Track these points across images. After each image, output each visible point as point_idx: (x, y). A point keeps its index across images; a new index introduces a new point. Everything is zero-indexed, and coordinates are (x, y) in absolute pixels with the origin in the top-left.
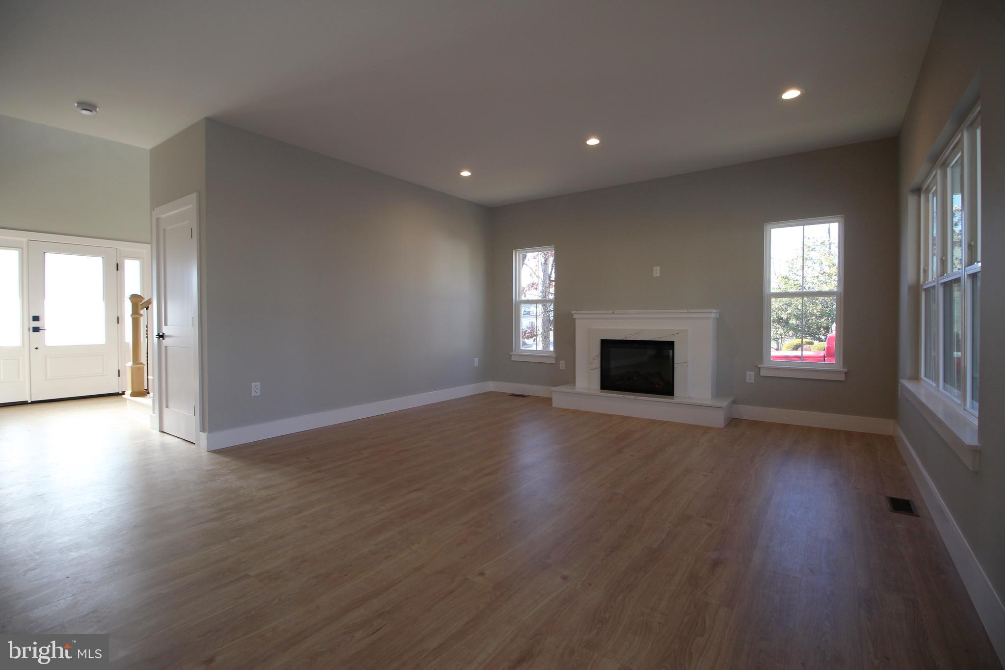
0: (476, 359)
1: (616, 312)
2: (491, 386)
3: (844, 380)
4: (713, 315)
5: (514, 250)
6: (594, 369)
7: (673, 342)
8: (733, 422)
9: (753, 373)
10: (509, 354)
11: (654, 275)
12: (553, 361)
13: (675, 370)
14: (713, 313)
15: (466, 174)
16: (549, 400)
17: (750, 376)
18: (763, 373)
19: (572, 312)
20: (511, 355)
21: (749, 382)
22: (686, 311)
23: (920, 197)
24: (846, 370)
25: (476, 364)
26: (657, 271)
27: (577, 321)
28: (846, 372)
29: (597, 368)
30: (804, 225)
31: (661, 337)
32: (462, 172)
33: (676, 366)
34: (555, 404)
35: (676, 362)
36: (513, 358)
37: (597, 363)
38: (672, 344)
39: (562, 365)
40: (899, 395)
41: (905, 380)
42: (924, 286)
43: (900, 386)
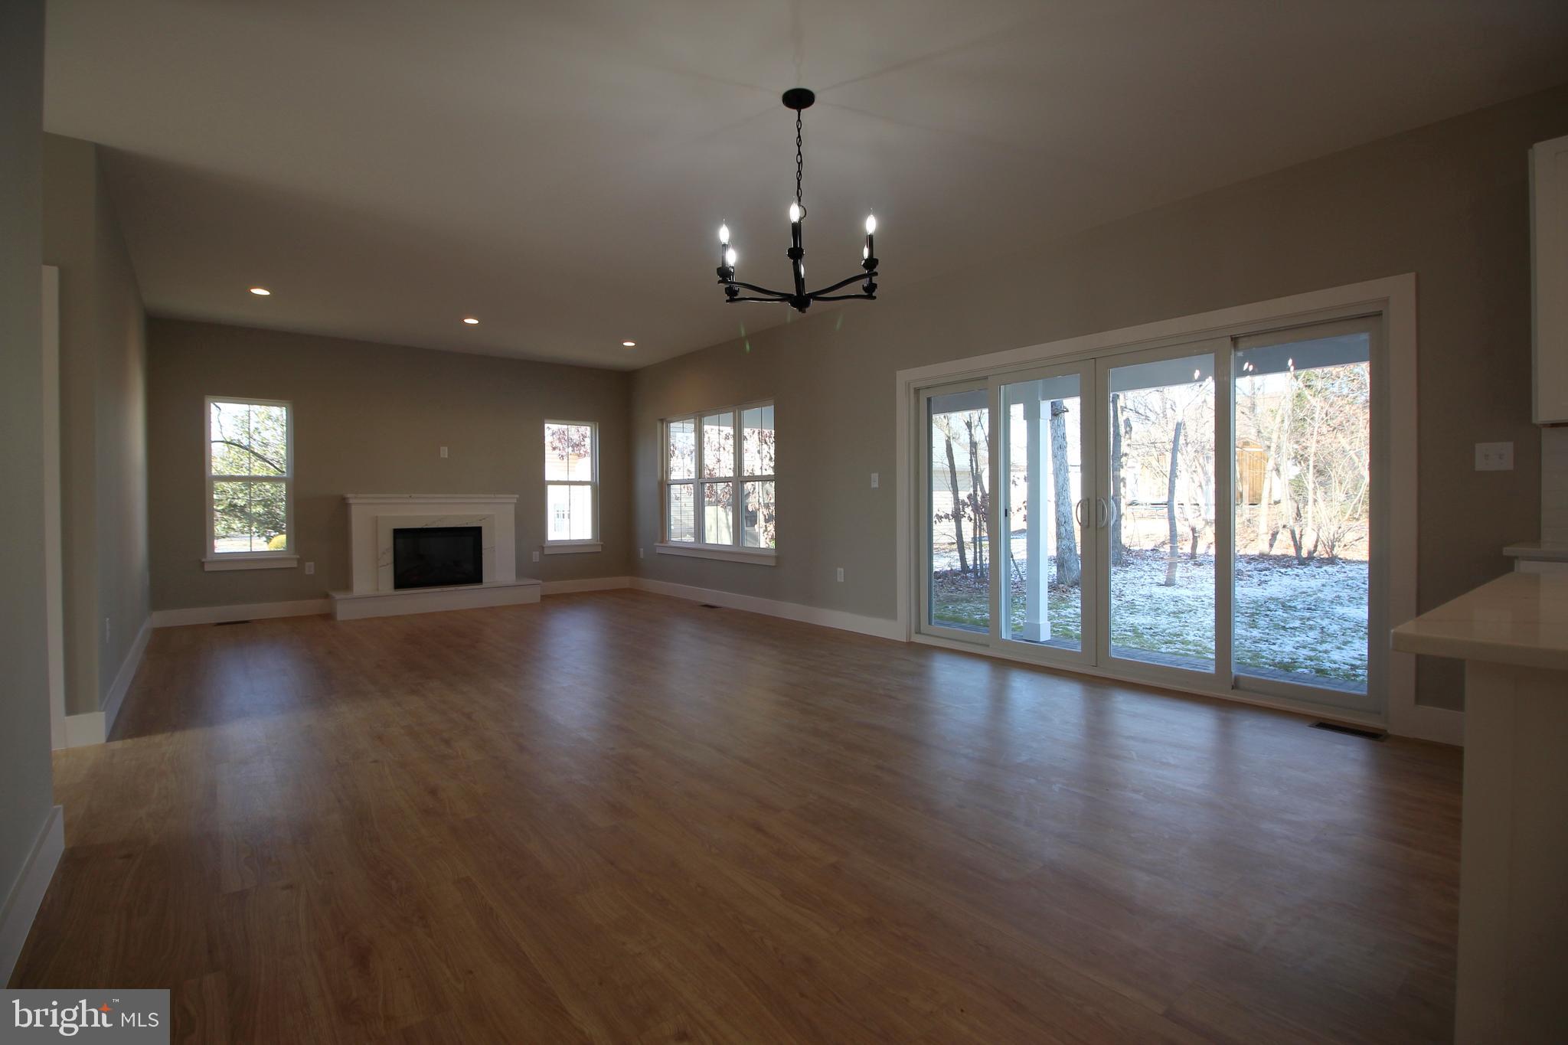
1: (413, 495)
3: (600, 551)
6: (384, 566)
7: (481, 527)
9: (538, 553)
10: (199, 561)
11: (442, 456)
12: (294, 564)
13: (483, 556)
14: (513, 499)
17: (536, 556)
18: (547, 552)
19: (349, 496)
20: (204, 562)
21: (536, 560)
22: (493, 496)
23: (663, 425)
24: (602, 543)
26: (444, 452)
28: (602, 545)
29: (387, 565)
31: (466, 524)
33: (483, 552)
34: (341, 616)
35: (483, 547)
36: (207, 568)
37: (389, 558)
38: (478, 530)
39: (310, 568)
40: (642, 556)
41: (658, 544)
42: (670, 482)
43: (642, 549)
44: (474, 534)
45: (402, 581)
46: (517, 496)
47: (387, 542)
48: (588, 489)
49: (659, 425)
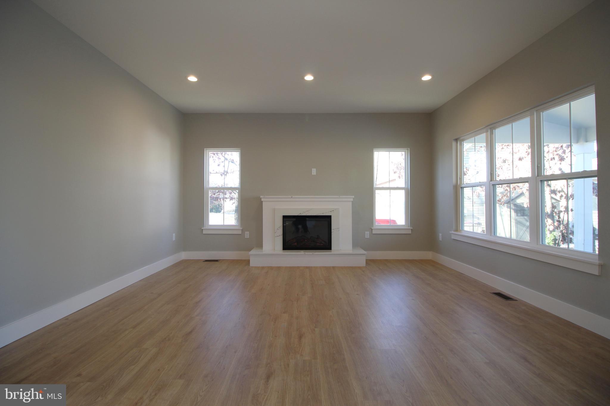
0: (174, 235)
1: (293, 197)
2: (184, 255)
3: (411, 233)
4: (352, 200)
5: (205, 149)
6: (278, 236)
7: (331, 216)
8: (369, 262)
9: (368, 232)
10: (201, 228)
11: (313, 174)
12: (240, 232)
13: (332, 233)
14: (351, 198)
15: (192, 79)
16: (248, 262)
17: (367, 234)
18: (374, 232)
19: (261, 197)
20: (203, 229)
21: (367, 237)
22: (338, 197)
23: (457, 143)
24: (412, 228)
25: (174, 239)
26: (314, 172)
27: (263, 203)
28: (411, 229)
29: (280, 236)
30: (389, 151)
31: (323, 213)
32: (189, 77)
33: (332, 231)
34: (252, 264)
35: (332, 228)
36: (204, 232)
37: (280, 232)
38: (329, 217)
39: (247, 235)
40: (440, 239)
41: (453, 232)
42: (463, 186)
43: (440, 235)
44: (327, 219)
45: (287, 246)
46: (353, 197)
47: (279, 223)
48: (403, 192)
49: (454, 144)
